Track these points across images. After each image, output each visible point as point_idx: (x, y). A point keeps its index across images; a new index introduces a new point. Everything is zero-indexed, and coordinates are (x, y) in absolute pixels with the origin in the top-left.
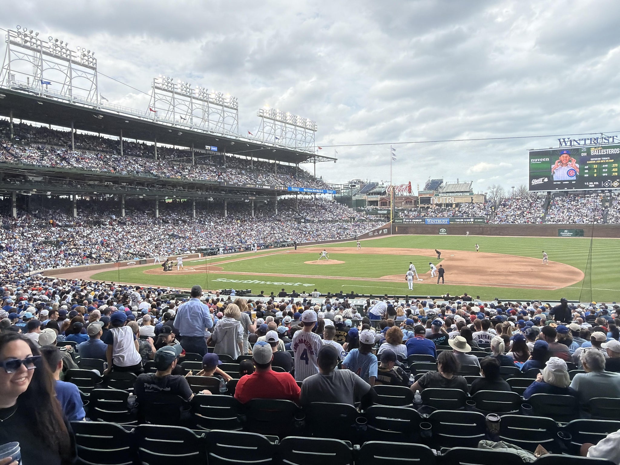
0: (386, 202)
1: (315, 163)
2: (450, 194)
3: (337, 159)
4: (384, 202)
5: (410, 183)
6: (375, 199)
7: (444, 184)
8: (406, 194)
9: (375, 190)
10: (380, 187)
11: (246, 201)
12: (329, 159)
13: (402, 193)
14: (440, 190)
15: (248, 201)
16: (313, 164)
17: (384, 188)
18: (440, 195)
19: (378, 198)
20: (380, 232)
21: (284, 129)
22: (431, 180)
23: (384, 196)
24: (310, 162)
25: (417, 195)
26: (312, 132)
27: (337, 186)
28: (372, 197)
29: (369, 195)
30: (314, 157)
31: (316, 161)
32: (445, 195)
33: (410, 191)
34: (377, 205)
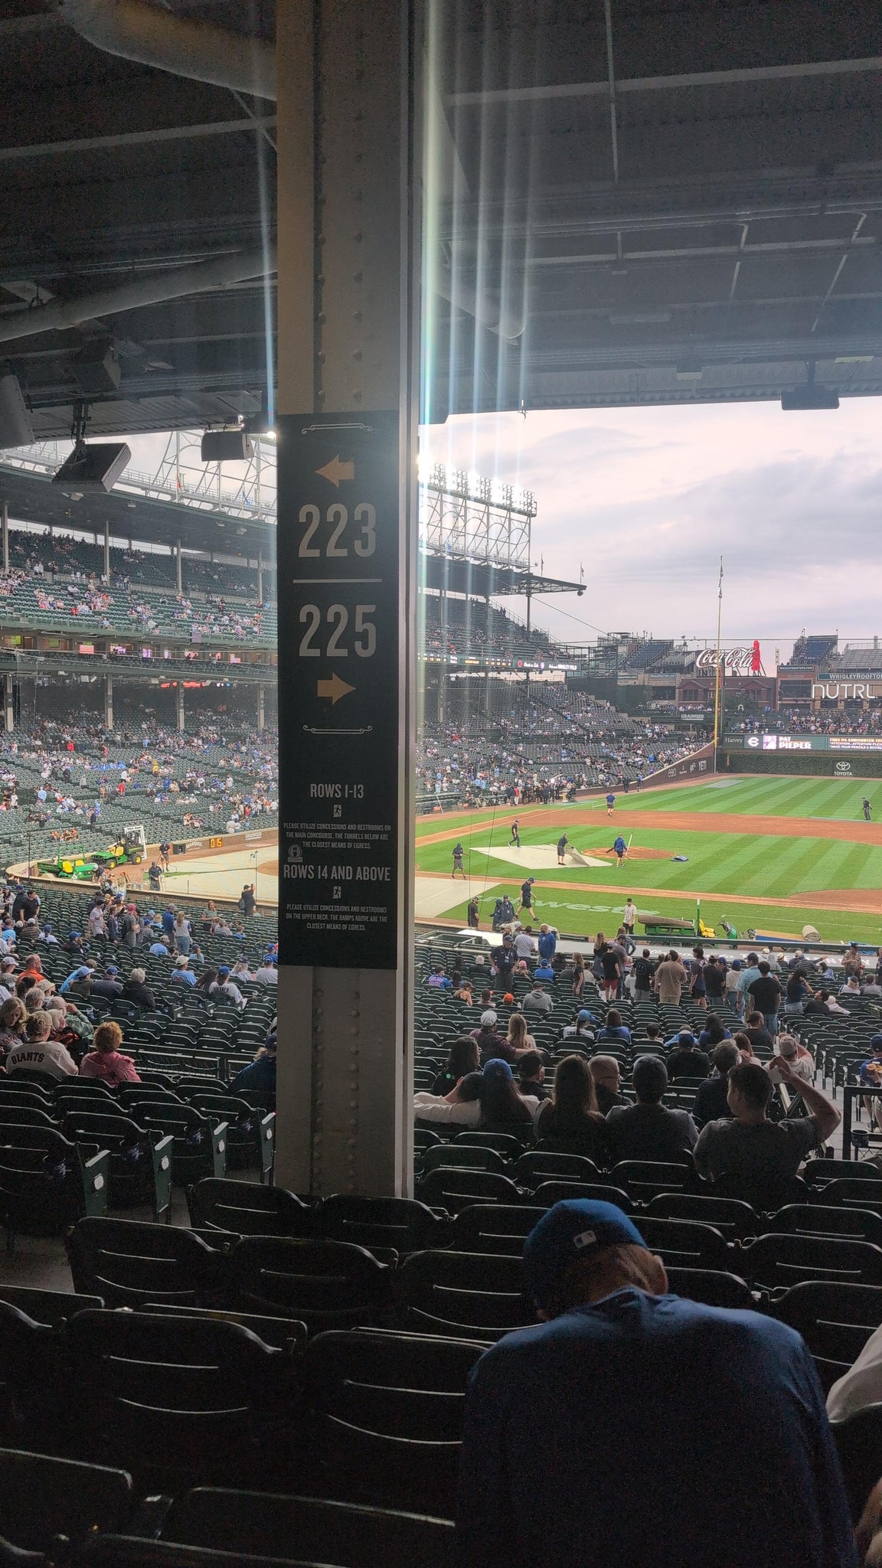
0: (696, 692)
1: (529, 595)
2: (858, 675)
3: (584, 587)
4: (691, 692)
5: (757, 644)
6: (666, 683)
7: (840, 648)
8: (745, 671)
9: (667, 660)
10: (677, 653)
12: (564, 588)
13: (735, 669)
14: (834, 665)
16: (524, 598)
17: (690, 656)
18: (832, 676)
19: (677, 679)
20: (692, 768)
21: (462, 513)
22: (807, 636)
23: (688, 676)
24: (519, 593)
25: (774, 675)
26: (524, 518)
27: (578, 652)
28: (659, 679)
29: (651, 671)
30: (529, 583)
31: (533, 591)
32: (845, 677)
33: (756, 663)
34: (672, 698)
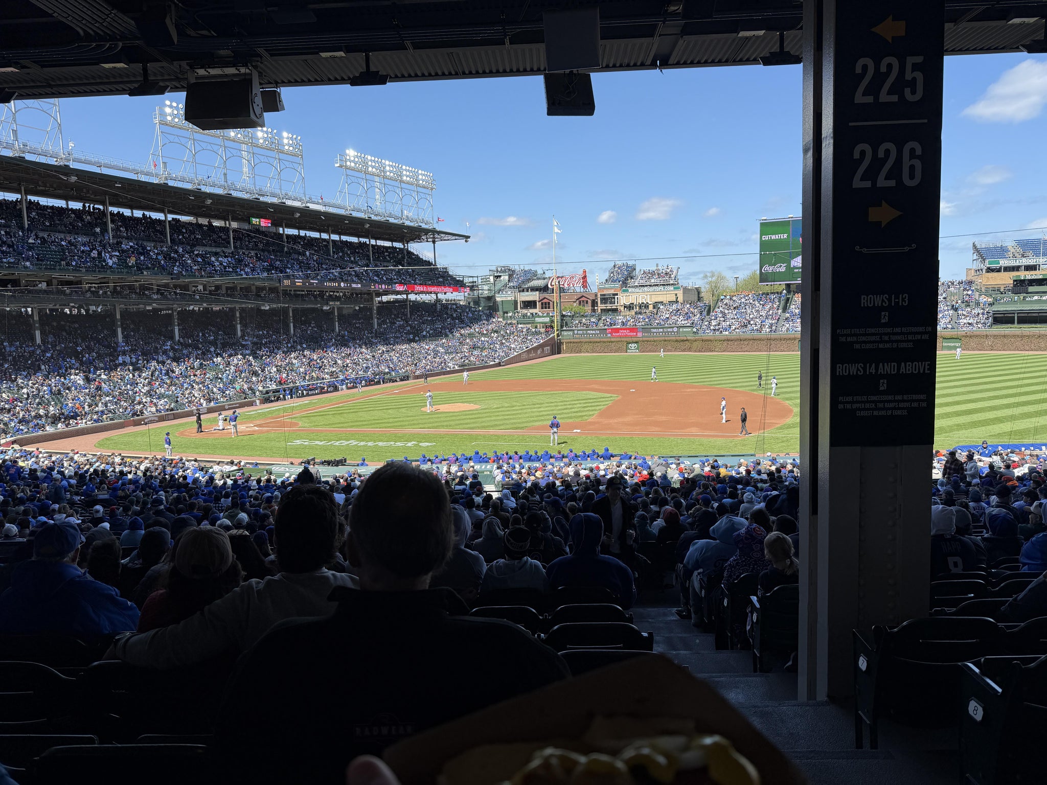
1: (434, 242)
2: (646, 289)
3: (469, 237)
4: (546, 303)
5: (585, 272)
6: (531, 299)
7: (636, 273)
8: (579, 288)
9: (531, 283)
10: (539, 278)
11: (325, 308)
12: (457, 237)
13: (573, 288)
14: (631, 282)
15: (329, 307)
16: (431, 244)
17: (546, 280)
18: (630, 290)
19: (536, 296)
20: (539, 351)
22: (617, 264)
23: (545, 294)
24: (427, 241)
25: (596, 291)
26: (428, 192)
27: (471, 280)
28: (526, 296)
29: (523, 291)
30: (433, 235)
31: (436, 240)
32: (637, 290)
33: (585, 284)
34: (535, 307)
